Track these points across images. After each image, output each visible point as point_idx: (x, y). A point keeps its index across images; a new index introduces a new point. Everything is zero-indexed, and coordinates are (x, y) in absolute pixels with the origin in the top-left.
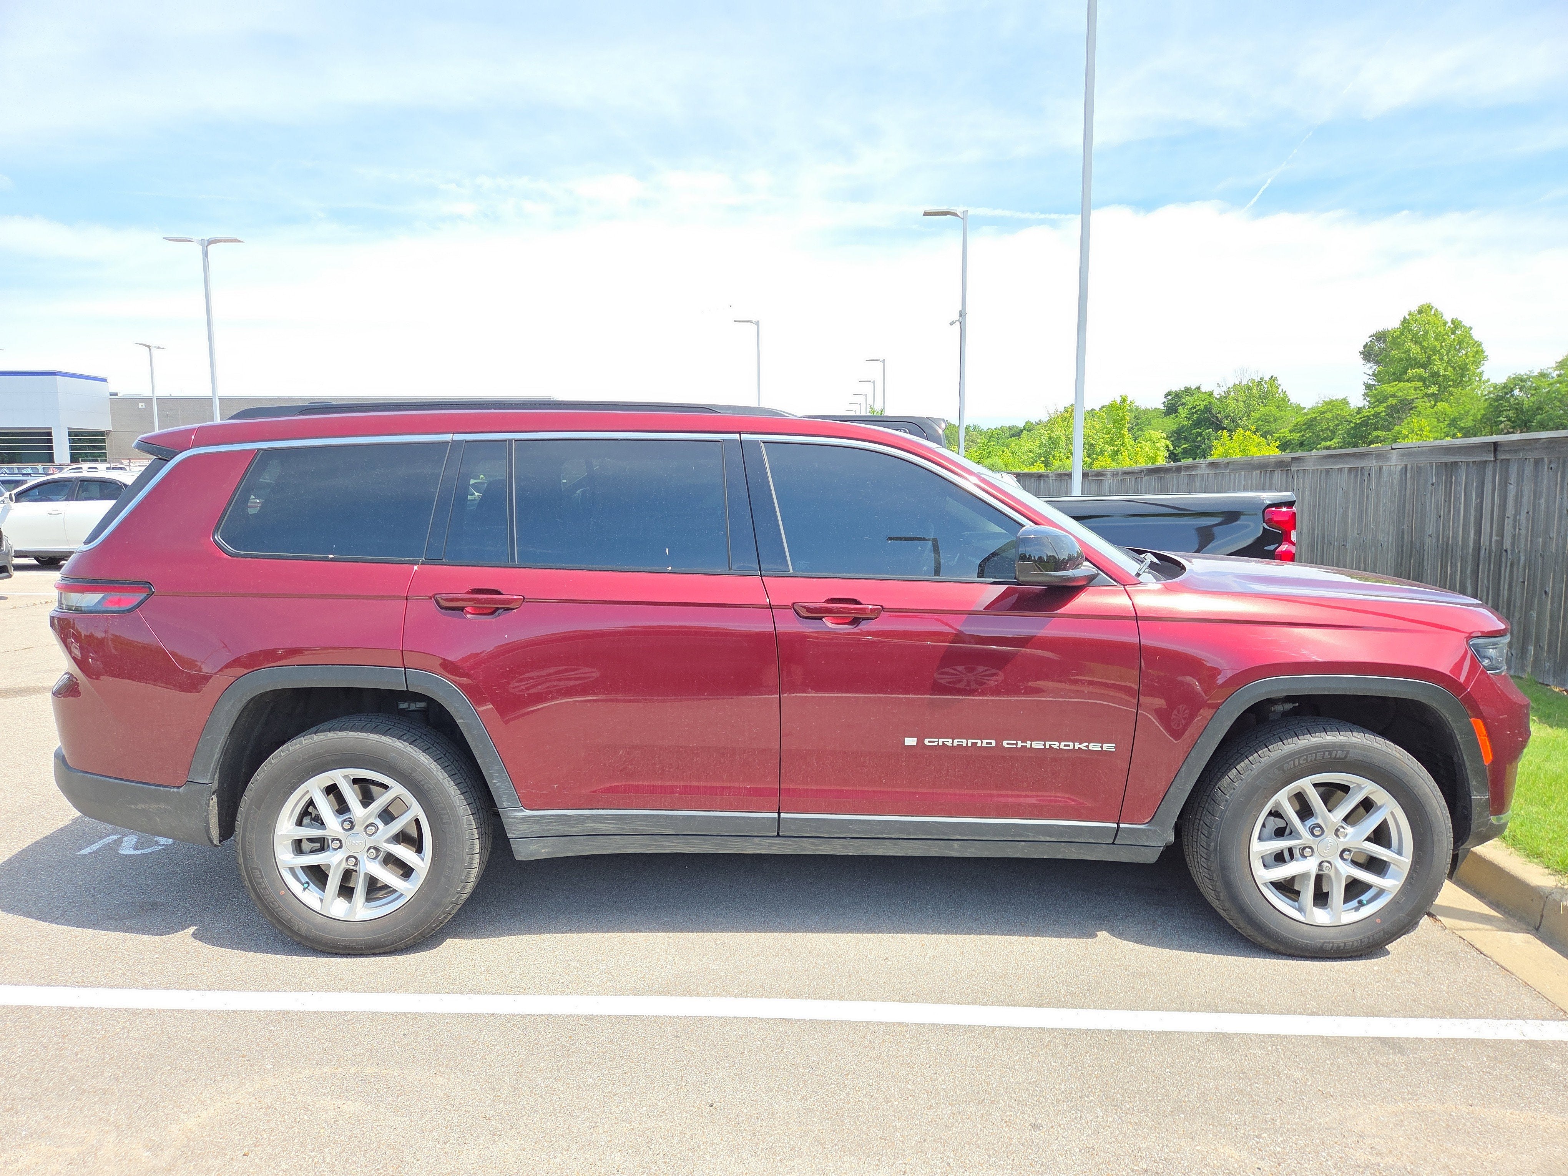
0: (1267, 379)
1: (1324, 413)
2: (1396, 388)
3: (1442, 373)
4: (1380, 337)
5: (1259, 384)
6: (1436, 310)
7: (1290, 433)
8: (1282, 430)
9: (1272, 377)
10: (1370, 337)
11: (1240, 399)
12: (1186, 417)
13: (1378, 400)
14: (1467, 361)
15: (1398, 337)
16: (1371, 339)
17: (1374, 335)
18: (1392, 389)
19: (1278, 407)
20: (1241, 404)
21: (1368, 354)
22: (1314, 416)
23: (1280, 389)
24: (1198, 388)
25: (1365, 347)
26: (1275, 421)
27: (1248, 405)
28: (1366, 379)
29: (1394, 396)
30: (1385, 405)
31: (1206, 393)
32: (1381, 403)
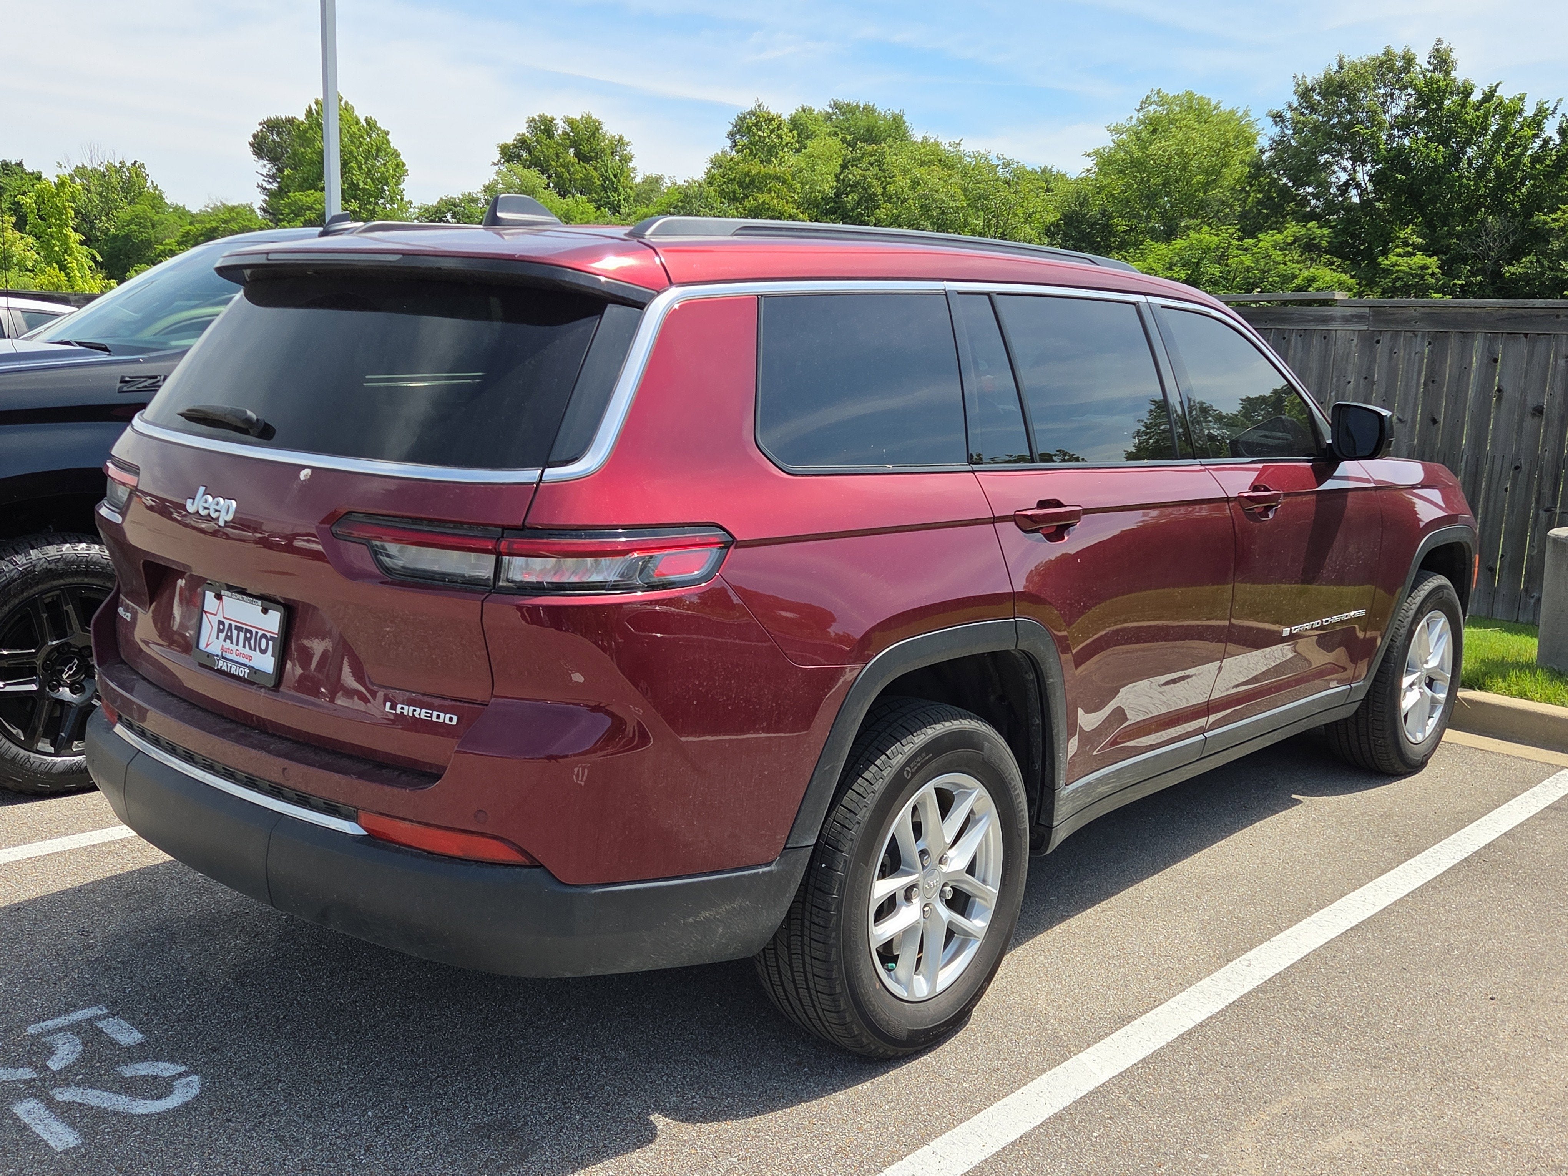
0: (128, 164)
1: (225, 222)
2: (312, 198)
3: (361, 185)
4: (273, 125)
5: (118, 171)
6: (346, 102)
7: (179, 245)
8: (167, 241)
9: (135, 162)
10: (260, 124)
11: (93, 189)
12: (10, 209)
13: (293, 212)
14: (387, 174)
15: (306, 131)
16: (261, 127)
17: (265, 123)
18: (308, 199)
19: (153, 208)
20: (96, 198)
21: (260, 147)
22: (214, 224)
23: (149, 181)
24: (20, 164)
25: (255, 136)
26: (153, 226)
27: (105, 200)
28: (260, 180)
29: (310, 208)
30: (302, 219)
31: (32, 174)
32: (297, 215)
